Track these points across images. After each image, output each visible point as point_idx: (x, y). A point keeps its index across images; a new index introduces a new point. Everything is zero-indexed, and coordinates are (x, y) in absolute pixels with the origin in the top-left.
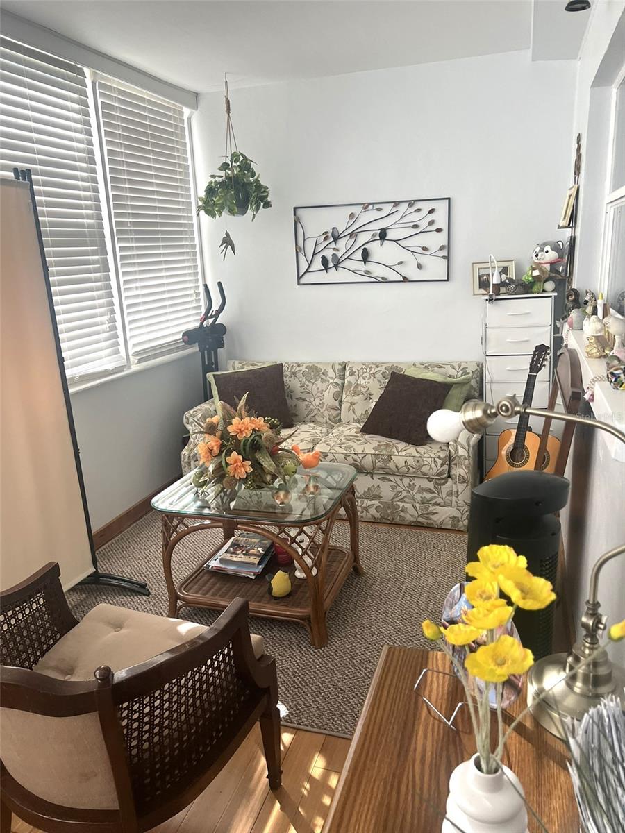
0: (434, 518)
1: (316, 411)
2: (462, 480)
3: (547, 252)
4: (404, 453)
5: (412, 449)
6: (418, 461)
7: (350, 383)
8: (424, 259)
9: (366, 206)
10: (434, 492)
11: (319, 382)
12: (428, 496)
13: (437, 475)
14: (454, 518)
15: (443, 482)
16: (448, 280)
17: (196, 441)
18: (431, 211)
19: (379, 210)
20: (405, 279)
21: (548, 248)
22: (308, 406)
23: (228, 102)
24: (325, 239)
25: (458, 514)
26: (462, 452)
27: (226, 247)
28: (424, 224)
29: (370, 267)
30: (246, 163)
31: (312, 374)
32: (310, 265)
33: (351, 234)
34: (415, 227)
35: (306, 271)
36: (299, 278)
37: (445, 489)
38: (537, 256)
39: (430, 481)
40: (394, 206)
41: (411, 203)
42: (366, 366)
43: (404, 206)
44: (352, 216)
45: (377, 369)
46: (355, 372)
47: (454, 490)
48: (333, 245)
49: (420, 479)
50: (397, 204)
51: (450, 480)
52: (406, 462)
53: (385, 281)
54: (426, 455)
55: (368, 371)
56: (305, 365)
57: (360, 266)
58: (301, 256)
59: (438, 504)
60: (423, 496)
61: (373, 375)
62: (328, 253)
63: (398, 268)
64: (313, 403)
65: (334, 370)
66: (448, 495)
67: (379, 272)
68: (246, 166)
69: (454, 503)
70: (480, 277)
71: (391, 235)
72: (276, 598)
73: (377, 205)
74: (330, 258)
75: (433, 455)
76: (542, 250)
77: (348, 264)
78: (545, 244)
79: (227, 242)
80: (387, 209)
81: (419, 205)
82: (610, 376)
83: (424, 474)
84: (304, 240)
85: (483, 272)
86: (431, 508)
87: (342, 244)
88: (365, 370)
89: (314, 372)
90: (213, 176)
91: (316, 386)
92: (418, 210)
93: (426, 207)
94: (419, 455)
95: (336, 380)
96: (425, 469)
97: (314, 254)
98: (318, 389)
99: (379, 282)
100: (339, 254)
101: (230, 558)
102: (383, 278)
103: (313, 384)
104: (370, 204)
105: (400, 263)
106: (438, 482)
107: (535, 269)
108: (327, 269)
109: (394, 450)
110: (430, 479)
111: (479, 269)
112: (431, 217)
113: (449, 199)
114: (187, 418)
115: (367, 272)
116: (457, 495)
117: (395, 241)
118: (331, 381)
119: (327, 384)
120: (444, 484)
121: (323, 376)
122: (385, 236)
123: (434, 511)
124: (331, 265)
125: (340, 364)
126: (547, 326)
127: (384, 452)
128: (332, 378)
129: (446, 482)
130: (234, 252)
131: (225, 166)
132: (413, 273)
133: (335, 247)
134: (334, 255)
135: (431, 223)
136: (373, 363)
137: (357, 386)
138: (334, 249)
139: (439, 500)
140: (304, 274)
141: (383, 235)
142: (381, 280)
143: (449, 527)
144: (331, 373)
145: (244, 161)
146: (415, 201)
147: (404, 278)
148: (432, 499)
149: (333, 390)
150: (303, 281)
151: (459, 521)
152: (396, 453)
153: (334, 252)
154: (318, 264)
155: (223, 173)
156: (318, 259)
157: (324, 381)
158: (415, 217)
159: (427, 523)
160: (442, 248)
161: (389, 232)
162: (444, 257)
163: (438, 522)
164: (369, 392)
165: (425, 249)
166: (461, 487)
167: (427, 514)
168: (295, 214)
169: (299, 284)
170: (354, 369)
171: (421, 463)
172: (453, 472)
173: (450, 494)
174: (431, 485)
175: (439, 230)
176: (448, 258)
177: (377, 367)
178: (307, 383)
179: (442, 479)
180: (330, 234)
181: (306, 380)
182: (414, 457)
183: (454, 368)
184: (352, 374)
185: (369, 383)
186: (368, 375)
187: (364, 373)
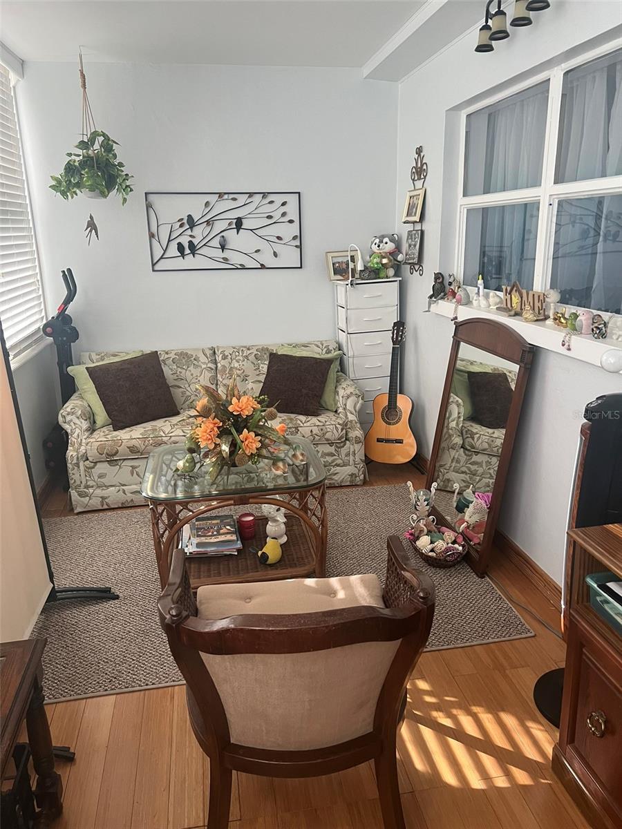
0: (336, 477)
1: (193, 397)
2: (358, 441)
3: (386, 243)
4: (308, 424)
5: (314, 420)
6: (322, 430)
7: (224, 366)
8: (278, 248)
9: (221, 195)
10: (335, 455)
11: (191, 368)
12: (329, 459)
13: (339, 439)
14: (352, 475)
15: (342, 444)
16: (301, 268)
17: (79, 440)
18: (284, 204)
19: (234, 199)
20: (263, 267)
21: (386, 240)
22: (183, 393)
23: (83, 76)
24: (181, 226)
25: (356, 471)
26: (351, 417)
27: (91, 231)
28: (277, 215)
29: (227, 254)
30: (108, 144)
31: (184, 361)
32: (165, 251)
33: (208, 222)
34: (270, 217)
35: (161, 258)
36: (153, 265)
37: (344, 451)
38: (379, 246)
39: (332, 446)
40: (249, 197)
41: (265, 195)
42: (238, 350)
43: (258, 198)
44: (207, 204)
45: (249, 352)
46: (227, 356)
47: (352, 450)
48: (189, 232)
49: (322, 445)
50: (251, 194)
51: (347, 442)
52: (311, 431)
53: (243, 268)
54: (327, 423)
55: (241, 354)
56: (173, 353)
57: (218, 253)
58: (155, 242)
59: (338, 465)
60: (325, 460)
61: (247, 357)
62: (185, 241)
63: (254, 256)
64: (188, 389)
65: (205, 355)
66: (346, 456)
67: (236, 259)
68: (108, 146)
69: (351, 462)
70: (333, 264)
71: (246, 224)
72: (271, 565)
73: (234, 195)
74: (186, 245)
75: (333, 423)
76: (381, 242)
77: (204, 251)
78: (383, 237)
79: (92, 225)
80: (242, 199)
81: (271, 197)
82: (595, 329)
83: (327, 440)
84: (158, 226)
85: (336, 260)
86: (333, 469)
87: (199, 232)
88: (237, 354)
89: (185, 358)
90: (69, 155)
91: (190, 373)
92: (271, 202)
93: (279, 199)
94: (322, 424)
95: (210, 365)
96: (327, 436)
97: (169, 241)
98: (192, 375)
99: (238, 269)
100: (196, 241)
101: (207, 541)
102: (241, 265)
103: (186, 370)
104: (225, 193)
105: (258, 251)
106: (339, 446)
107: (384, 258)
108: (183, 255)
109: (299, 422)
110: (331, 444)
111: (332, 257)
112: (283, 209)
113: (299, 193)
114: (64, 417)
115: (226, 259)
116: (354, 454)
117: (251, 230)
118: (204, 366)
119: (199, 369)
120: (343, 447)
121: (195, 362)
122: (241, 225)
123: (336, 472)
124: (187, 251)
125: (210, 349)
126: (394, 306)
127: (290, 425)
128: (204, 363)
129: (345, 445)
130: (97, 237)
131: (84, 145)
132: (269, 261)
133: (191, 234)
134: (190, 242)
135: (284, 214)
136: (245, 347)
137: (231, 369)
138: (191, 236)
139: (339, 461)
140: (158, 261)
141: (239, 224)
142: (239, 267)
143: (348, 484)
144: (203, 359)
145: (106, 141)
146: (269, 193)
147: (262, 265)
148: (333, 462)
149: (208, 375)
150: (157, 268)
151: (356, 477)
152: (302, 425)
153: (191, 239)
154: (173, 250)
155: (80, 152)
156: (174, 245)
157: (196, 366)
158: (268, 209)
159: (330, 484)
160: (295, 238)
161: (244, 221)
162: (296, 246)
163: (339, 481)
164: (245, 374)
165: (279, 238)
166: (357, 447)
167: (329, 475)
168: (146, 200)
169: (154, 271)
170: (226, 353)
171: (324, 431)
172: (350, 435)
173: (348, 455)
174: (332, 449)
175: (291, 221)
176: (300, 247)
177: (249, 349)
178: (179, 370)
179: (342, 442)
180: (185, 221)
181: (178, 367)
182: (318, 426)
183: (318, 346)
184: (225, 357)
185: (243, 365)
186: (242, 359)
187: (236, 356)
